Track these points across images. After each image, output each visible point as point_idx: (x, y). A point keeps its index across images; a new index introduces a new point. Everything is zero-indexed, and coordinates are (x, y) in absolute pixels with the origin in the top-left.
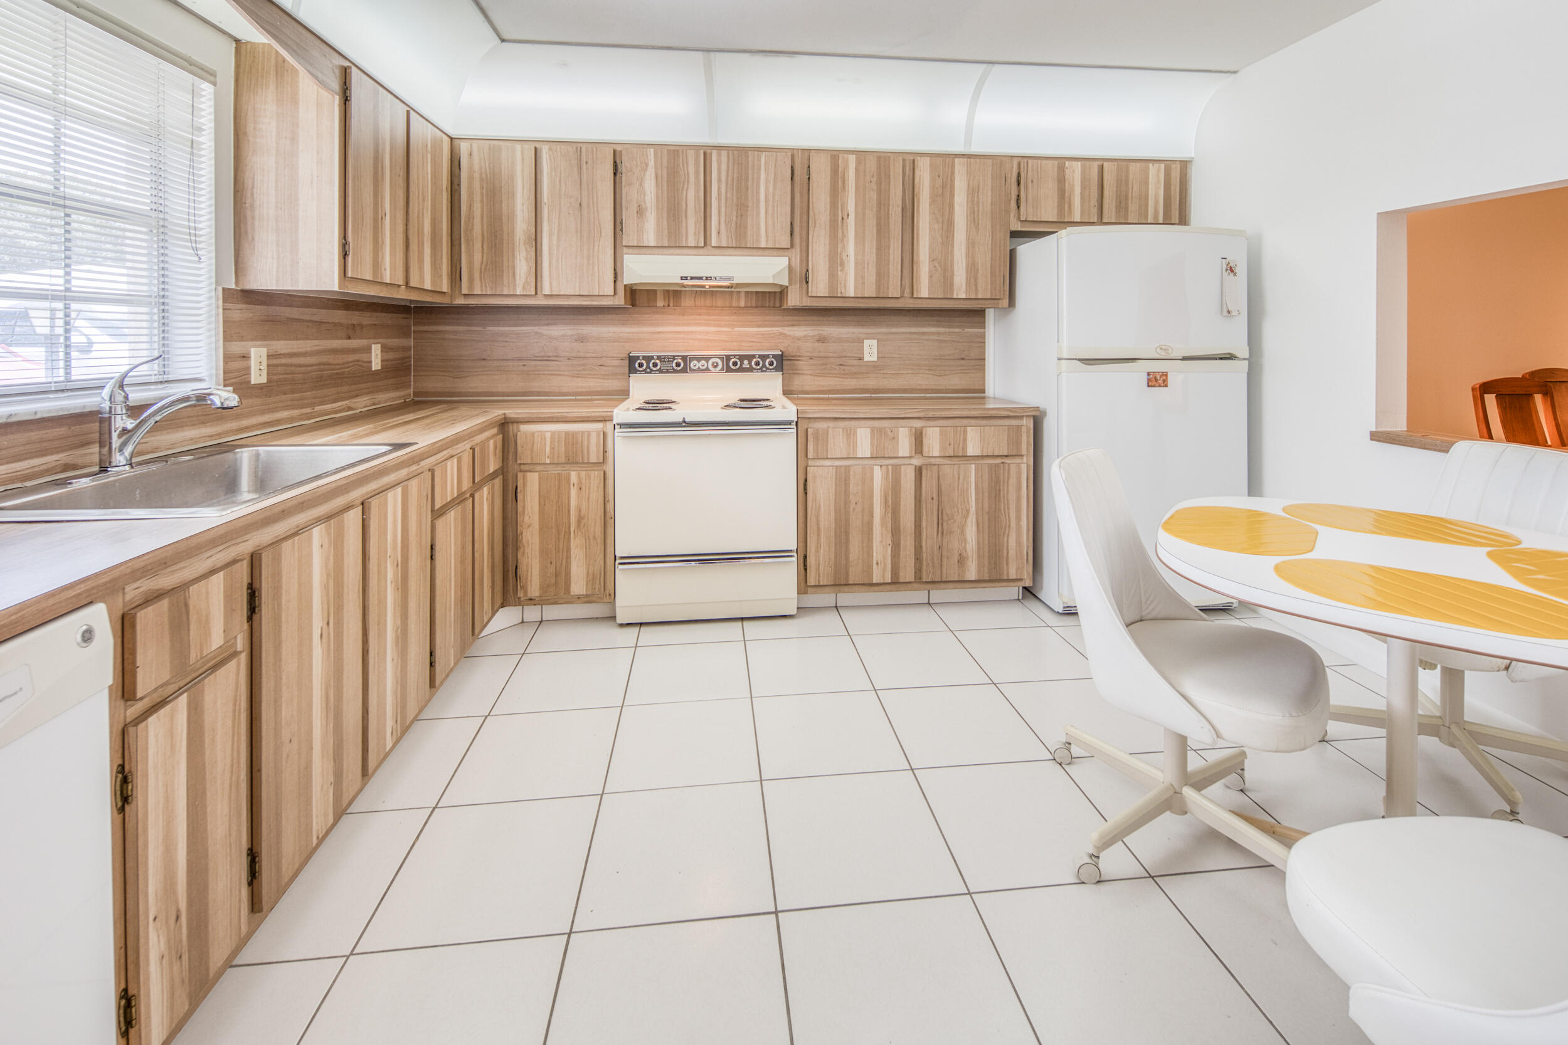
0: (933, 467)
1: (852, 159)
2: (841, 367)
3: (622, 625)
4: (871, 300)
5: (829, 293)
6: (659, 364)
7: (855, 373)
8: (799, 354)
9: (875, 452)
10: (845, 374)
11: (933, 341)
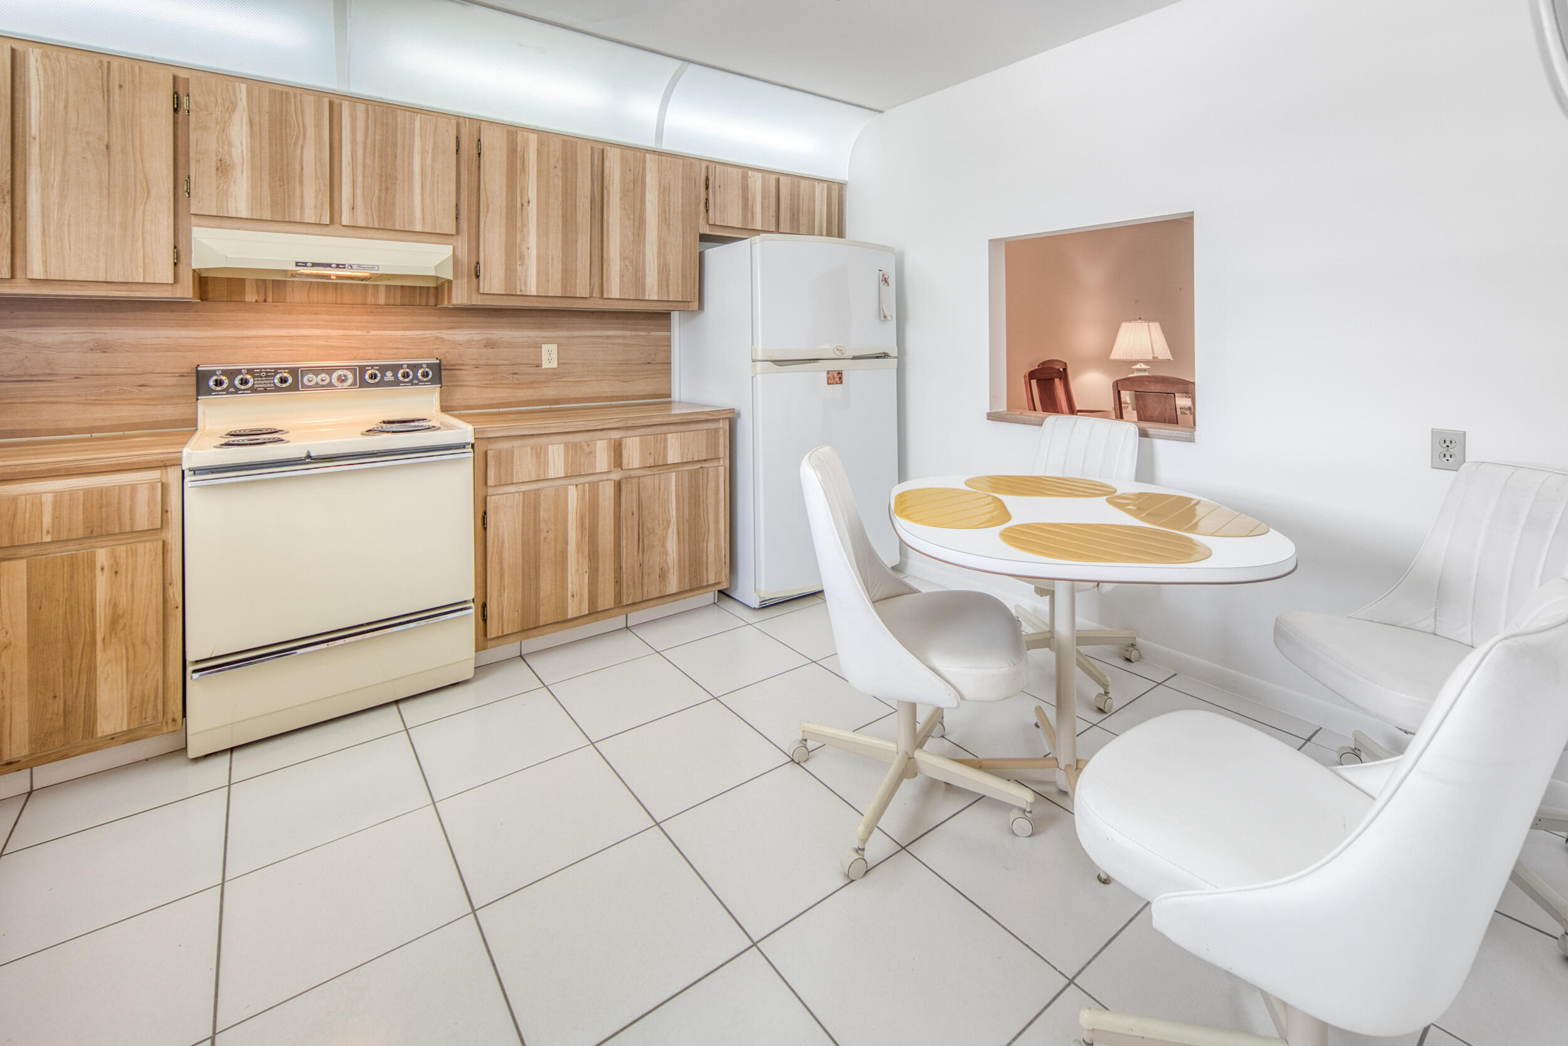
0: (632, 481)
1: (533, 138)
2: (514, 376)
3: (197, 760)
4: (556, 300)
5: (505, 290)
6: (251, 380)
7: (532, 383)
8: (460, 362)
9: (569, 471)
10: (519, 384)
11: (618, 344)
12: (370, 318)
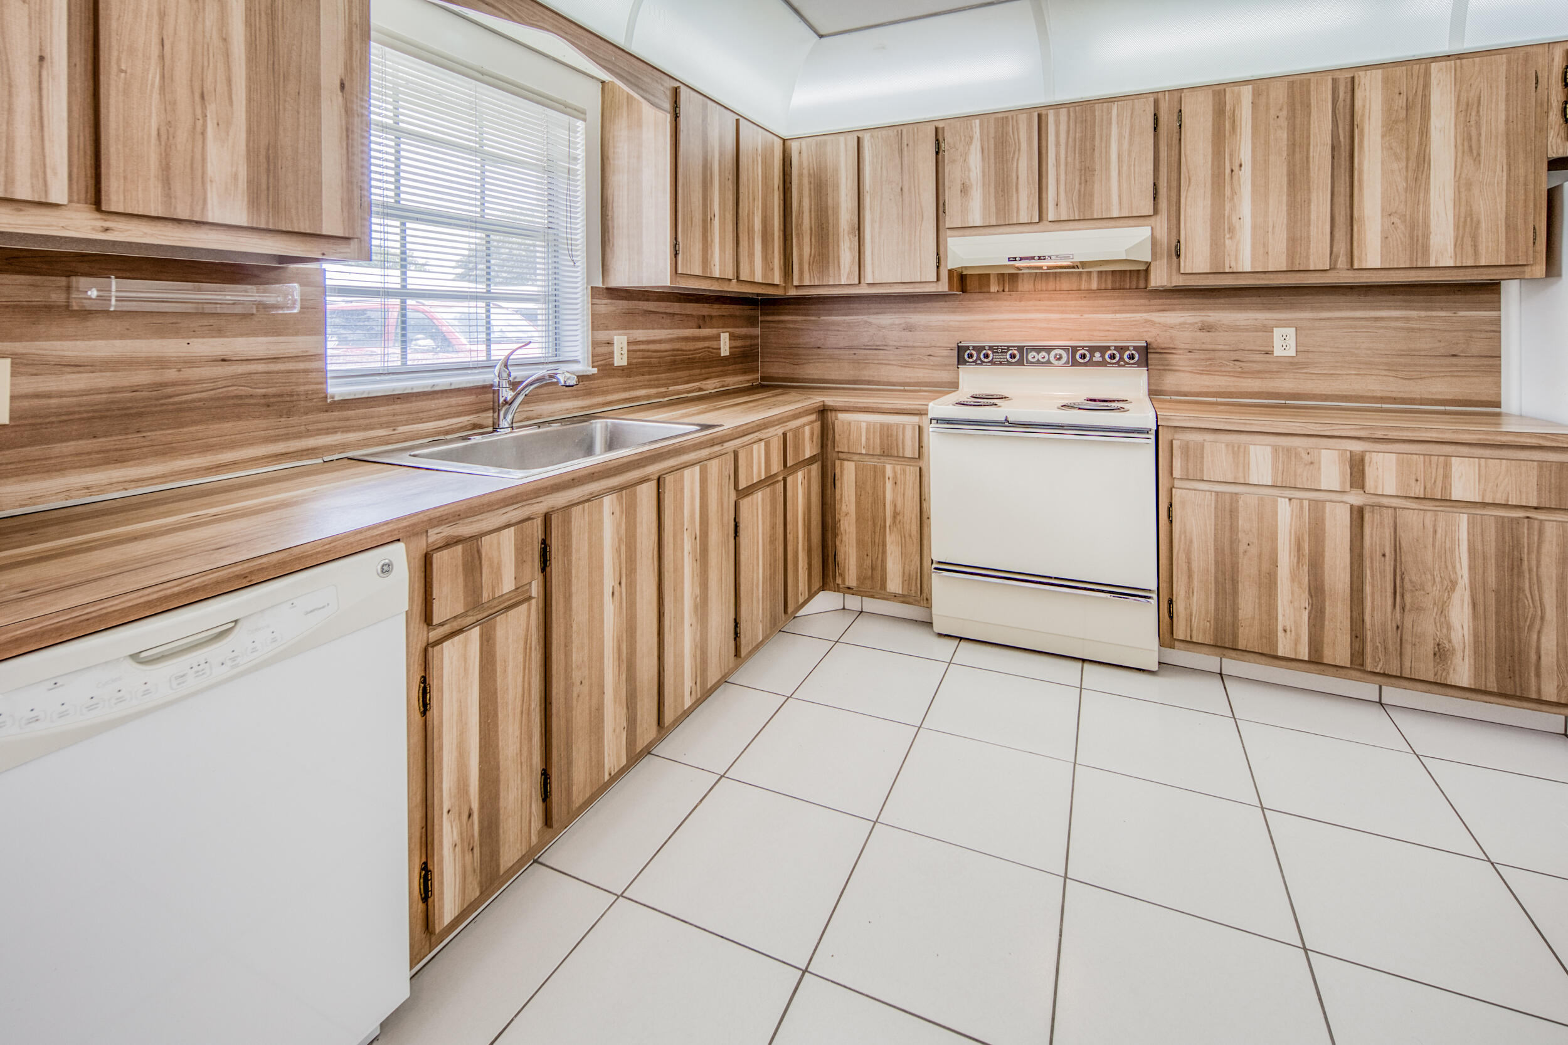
0: (1385, 510)
1: (1246, 91)
2: (1237, 363)
4: (1279, 275)
5: (1211, 268)
6: (991, 355)
7: (1259, 372)
8: (1171, 346)
9: (1280, 479)
10: (1242, 372)
11: (1395, 329)
12: (1084, 302)
